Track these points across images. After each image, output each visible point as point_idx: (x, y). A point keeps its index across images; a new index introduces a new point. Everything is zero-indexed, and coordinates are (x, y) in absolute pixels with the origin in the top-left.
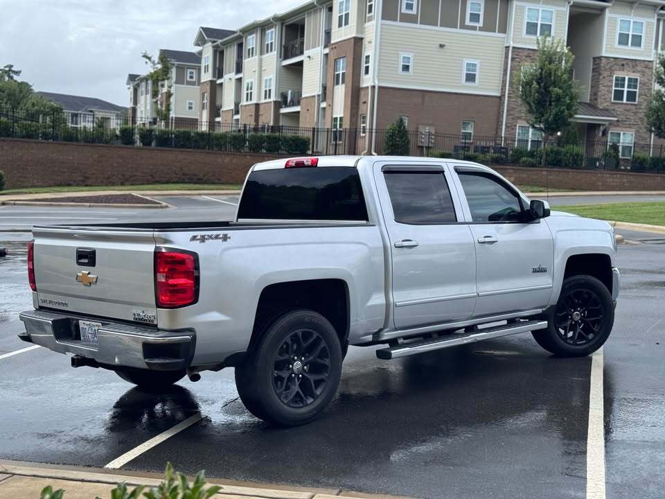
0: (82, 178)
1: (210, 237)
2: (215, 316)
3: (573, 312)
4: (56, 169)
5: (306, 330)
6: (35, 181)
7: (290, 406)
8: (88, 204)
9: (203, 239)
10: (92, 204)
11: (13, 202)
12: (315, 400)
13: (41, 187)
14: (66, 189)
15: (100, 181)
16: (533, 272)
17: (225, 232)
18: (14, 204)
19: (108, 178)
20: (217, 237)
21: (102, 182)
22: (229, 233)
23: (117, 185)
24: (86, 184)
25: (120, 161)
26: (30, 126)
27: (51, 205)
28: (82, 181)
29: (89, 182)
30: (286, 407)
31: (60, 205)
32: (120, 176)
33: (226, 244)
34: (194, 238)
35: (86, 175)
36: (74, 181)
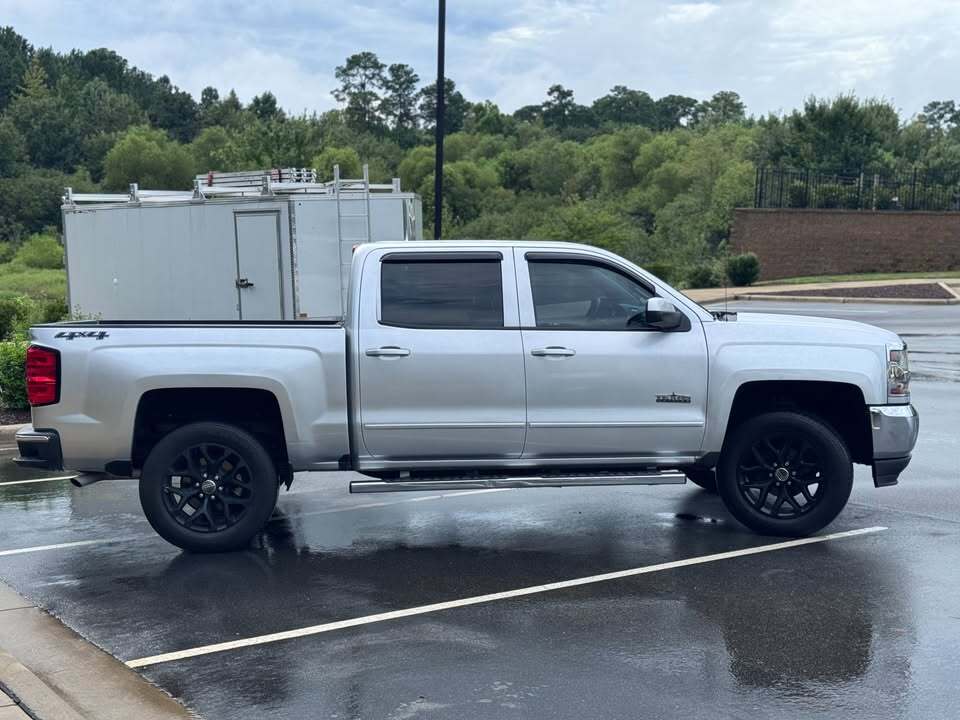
0: (891, 261)
1: (82, 335)
2: (82, 418)
3: (776, 468)
4: (857, 249)
5: (214, 444)
6: (828, 266)
7: (188, 528)
8: (842, 298)
9: (72, 336)
10: (847, 299)
11: (748, 296)
12: (228, 527)
13: (838, 274)
14: (869, 276)
15: (917, 265)
16: (658, 401)
17: (102, 330)
18: (750, 299)
19: (929, 260)
20: (91, 335)
21: (921, 266)
22: (107, 330)
23: (943, 271)
24: (897, 269)
25: (949, 234)
26: (831, 190)
27: (794, 300)
28: (892, 265)
29: (902, 266)
30: (182, 529)
31: (806, 300)
32: (947, 257)
33: (100, 343)
34: (60, 335)
35: (898, 257)
36: (882, 266)
